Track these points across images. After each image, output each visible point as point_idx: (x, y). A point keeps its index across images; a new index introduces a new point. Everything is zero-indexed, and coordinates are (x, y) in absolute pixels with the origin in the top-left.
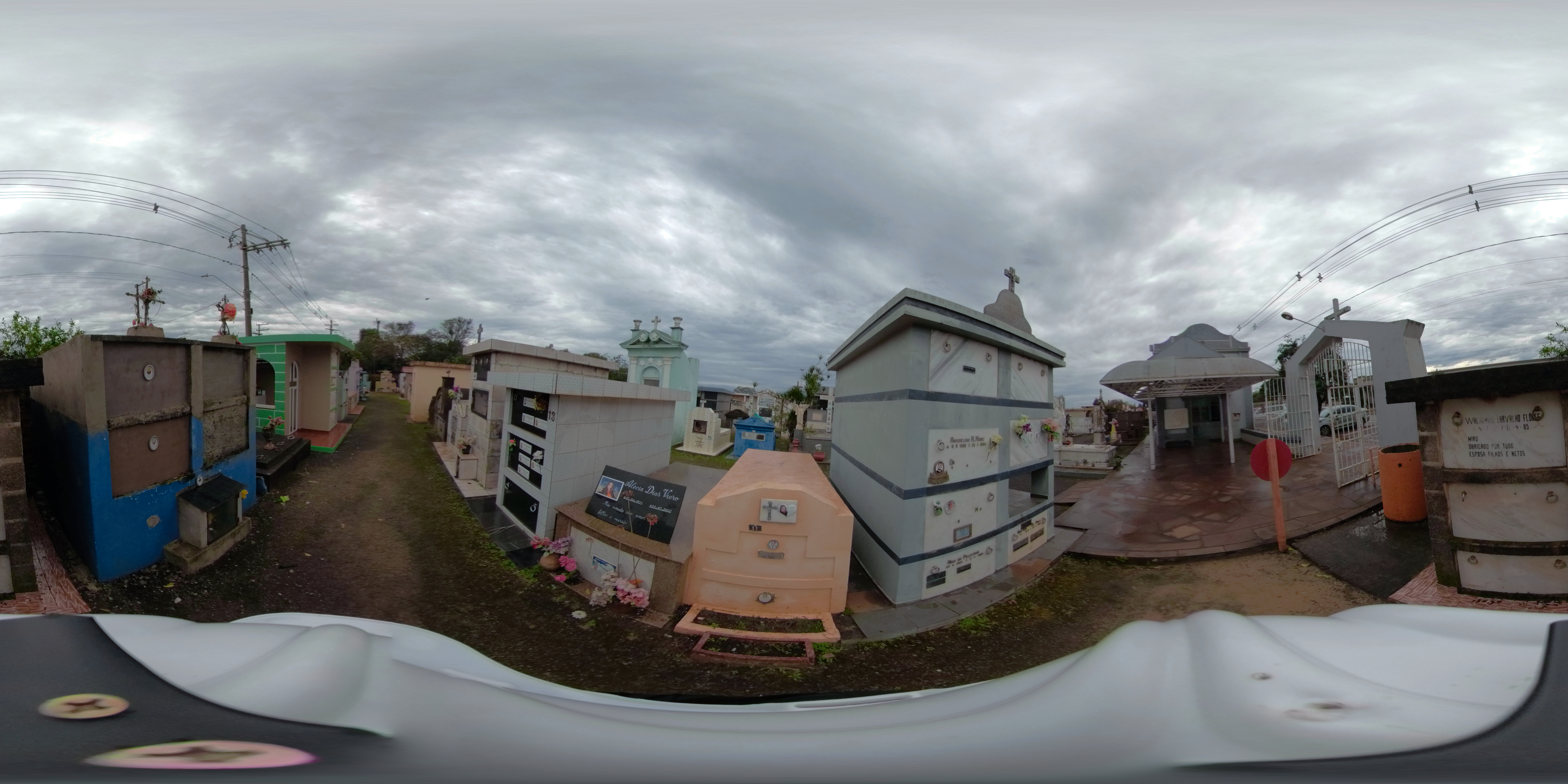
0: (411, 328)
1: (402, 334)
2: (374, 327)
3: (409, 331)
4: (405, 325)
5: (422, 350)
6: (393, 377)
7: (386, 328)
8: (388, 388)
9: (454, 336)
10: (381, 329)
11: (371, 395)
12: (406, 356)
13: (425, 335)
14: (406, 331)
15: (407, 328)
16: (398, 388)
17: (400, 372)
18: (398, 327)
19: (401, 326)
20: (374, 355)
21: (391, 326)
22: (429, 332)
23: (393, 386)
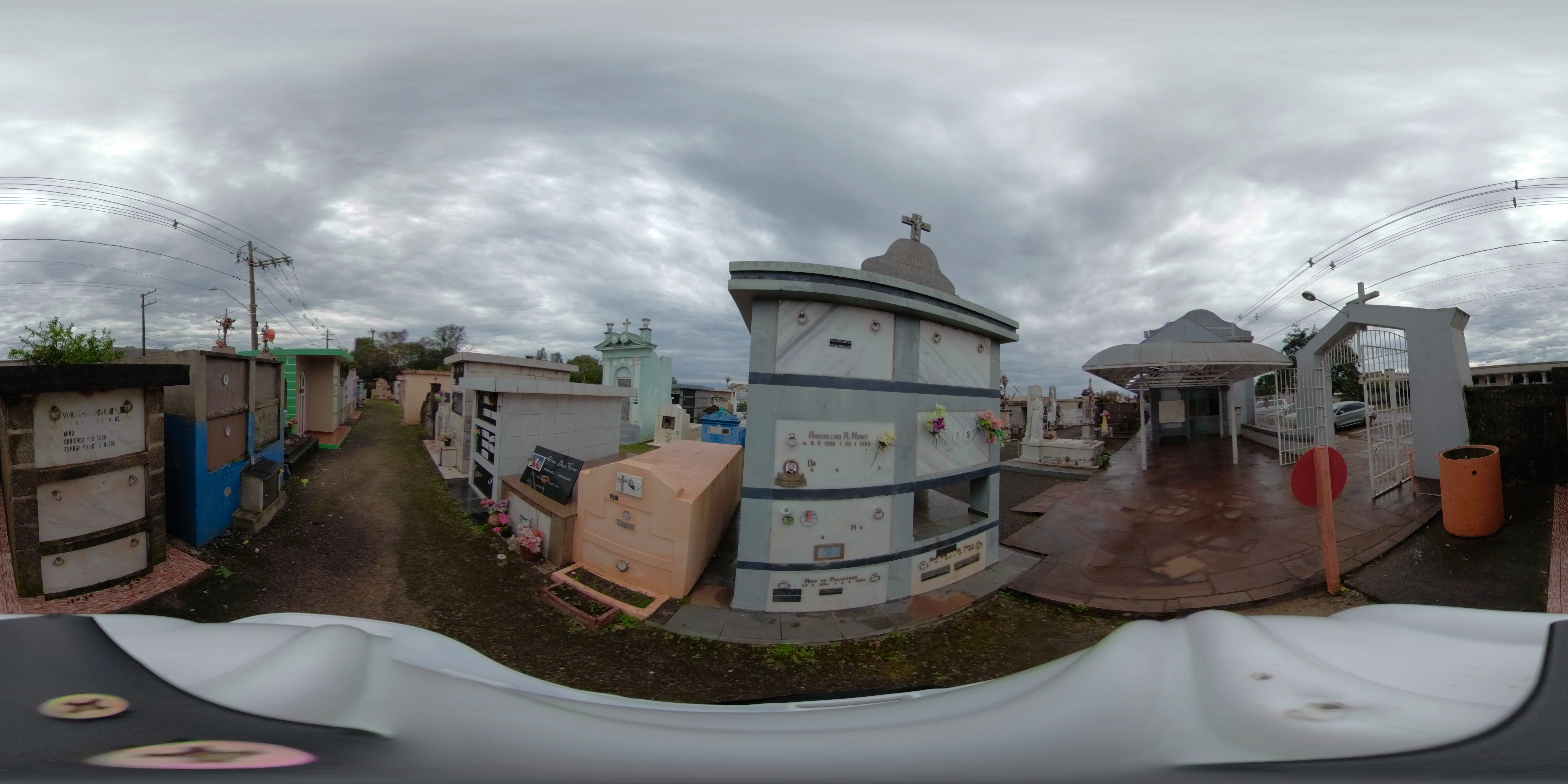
0: (405, 336)
1: (396, 342)
2: (368, 335)
3: (402, 340)
4: (399, 333)
5: (416, 358)
6: (388, 384)
7: (380, 337)
8: (384, 395)
9: (447, 343)
10: (376, 338)
11: (367, 402)
12: (400, 364)
13: (418, 343)
14: (400, 339)
15: (401, 336)
16: (392, 395)
17: (395, 380)
18: (392, 335)
19: (395, 335)
20: (369, 363)
21: (385, 334)
22: (422, 340)
23: (388, 393)
